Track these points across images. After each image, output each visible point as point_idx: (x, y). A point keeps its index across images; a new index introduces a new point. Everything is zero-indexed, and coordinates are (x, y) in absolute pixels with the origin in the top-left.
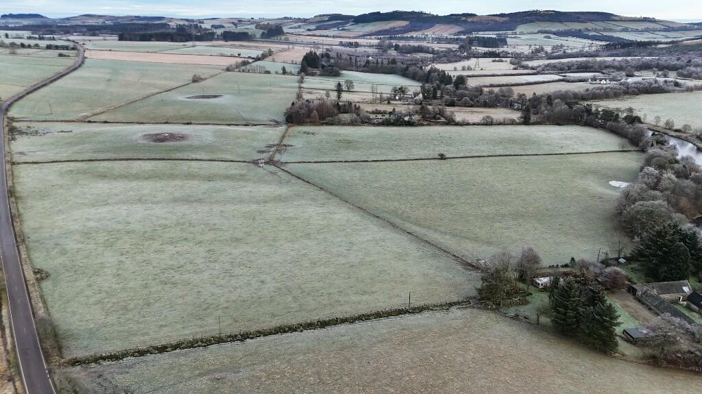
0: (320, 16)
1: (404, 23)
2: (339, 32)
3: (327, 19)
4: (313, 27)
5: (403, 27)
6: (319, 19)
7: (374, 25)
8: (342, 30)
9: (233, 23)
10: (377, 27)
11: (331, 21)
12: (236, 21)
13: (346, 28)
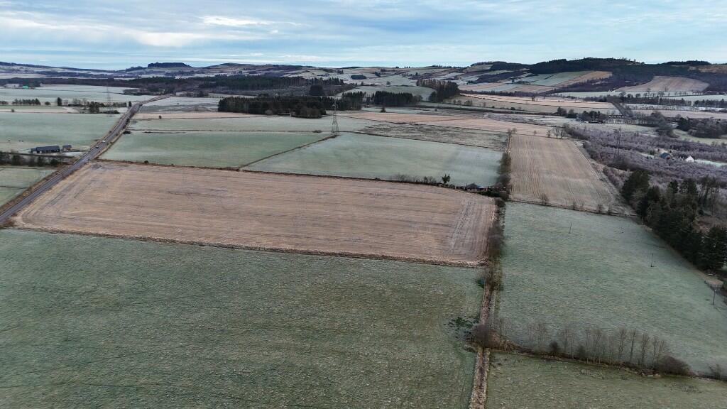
0: (479, 64)
1: (607, 75)
2: (515, 86)
3: (489, 68)
4: (474, 79)
5: (606, 79)
6: (478, 68)
7: (562, 77)
8: (519, 83)
9: (376, 74)
10: (567, 79)
11: (494, 70)
12: (378, 71)
13: (523, 80)
